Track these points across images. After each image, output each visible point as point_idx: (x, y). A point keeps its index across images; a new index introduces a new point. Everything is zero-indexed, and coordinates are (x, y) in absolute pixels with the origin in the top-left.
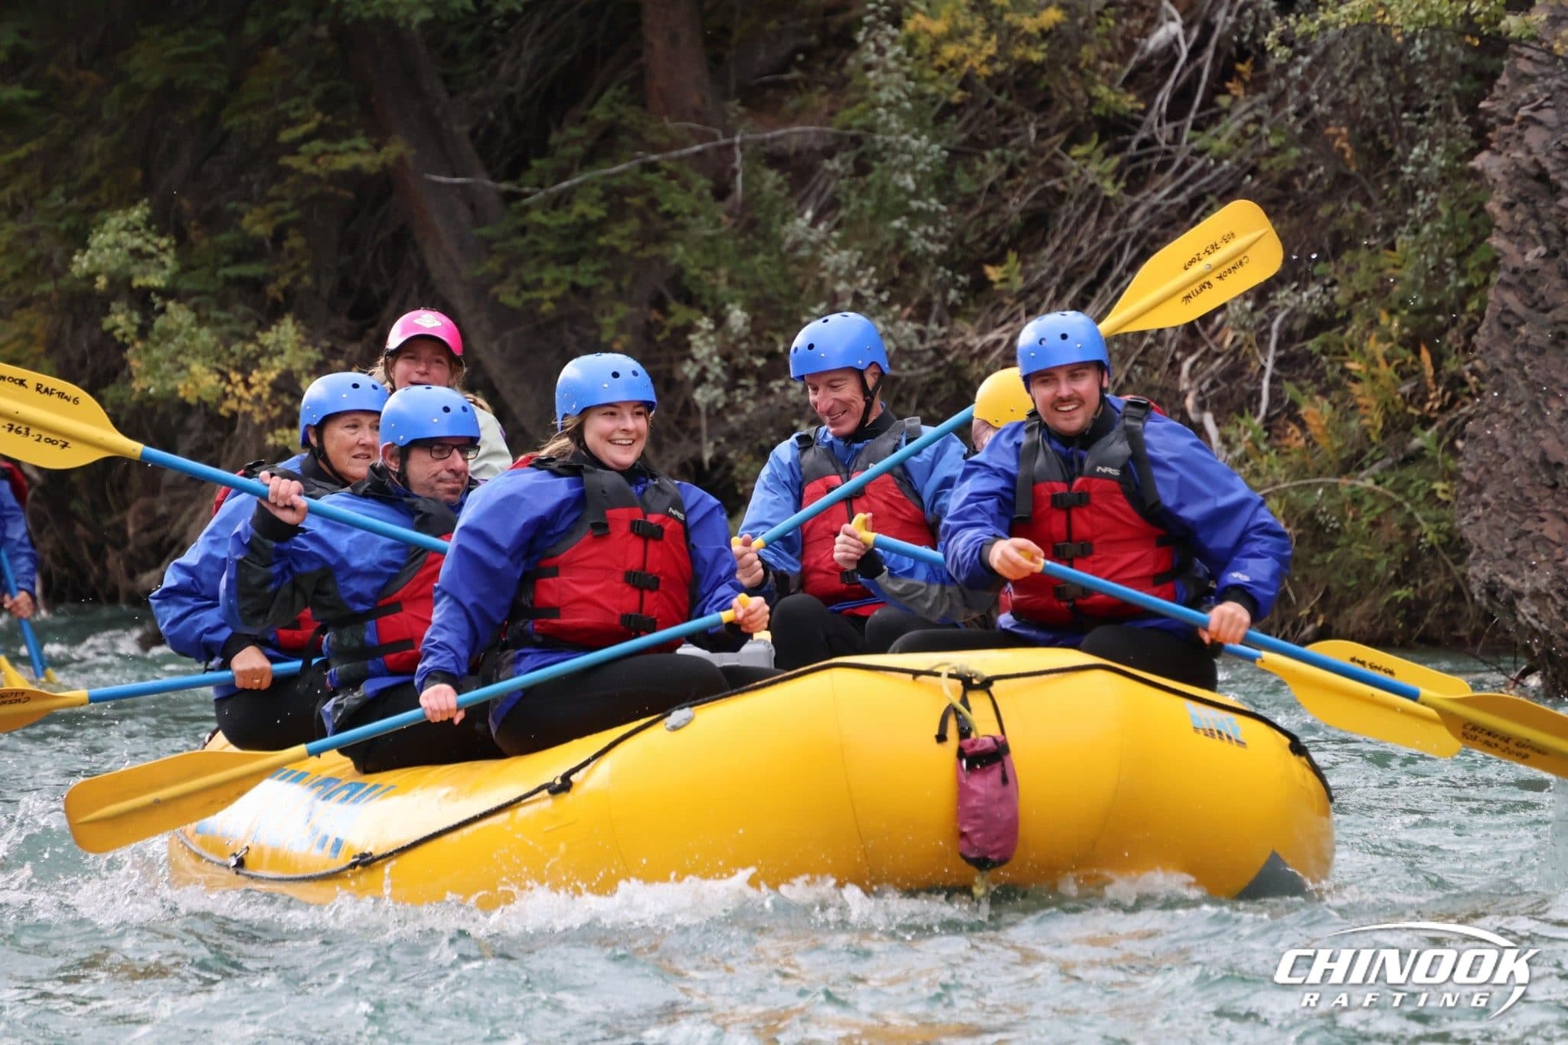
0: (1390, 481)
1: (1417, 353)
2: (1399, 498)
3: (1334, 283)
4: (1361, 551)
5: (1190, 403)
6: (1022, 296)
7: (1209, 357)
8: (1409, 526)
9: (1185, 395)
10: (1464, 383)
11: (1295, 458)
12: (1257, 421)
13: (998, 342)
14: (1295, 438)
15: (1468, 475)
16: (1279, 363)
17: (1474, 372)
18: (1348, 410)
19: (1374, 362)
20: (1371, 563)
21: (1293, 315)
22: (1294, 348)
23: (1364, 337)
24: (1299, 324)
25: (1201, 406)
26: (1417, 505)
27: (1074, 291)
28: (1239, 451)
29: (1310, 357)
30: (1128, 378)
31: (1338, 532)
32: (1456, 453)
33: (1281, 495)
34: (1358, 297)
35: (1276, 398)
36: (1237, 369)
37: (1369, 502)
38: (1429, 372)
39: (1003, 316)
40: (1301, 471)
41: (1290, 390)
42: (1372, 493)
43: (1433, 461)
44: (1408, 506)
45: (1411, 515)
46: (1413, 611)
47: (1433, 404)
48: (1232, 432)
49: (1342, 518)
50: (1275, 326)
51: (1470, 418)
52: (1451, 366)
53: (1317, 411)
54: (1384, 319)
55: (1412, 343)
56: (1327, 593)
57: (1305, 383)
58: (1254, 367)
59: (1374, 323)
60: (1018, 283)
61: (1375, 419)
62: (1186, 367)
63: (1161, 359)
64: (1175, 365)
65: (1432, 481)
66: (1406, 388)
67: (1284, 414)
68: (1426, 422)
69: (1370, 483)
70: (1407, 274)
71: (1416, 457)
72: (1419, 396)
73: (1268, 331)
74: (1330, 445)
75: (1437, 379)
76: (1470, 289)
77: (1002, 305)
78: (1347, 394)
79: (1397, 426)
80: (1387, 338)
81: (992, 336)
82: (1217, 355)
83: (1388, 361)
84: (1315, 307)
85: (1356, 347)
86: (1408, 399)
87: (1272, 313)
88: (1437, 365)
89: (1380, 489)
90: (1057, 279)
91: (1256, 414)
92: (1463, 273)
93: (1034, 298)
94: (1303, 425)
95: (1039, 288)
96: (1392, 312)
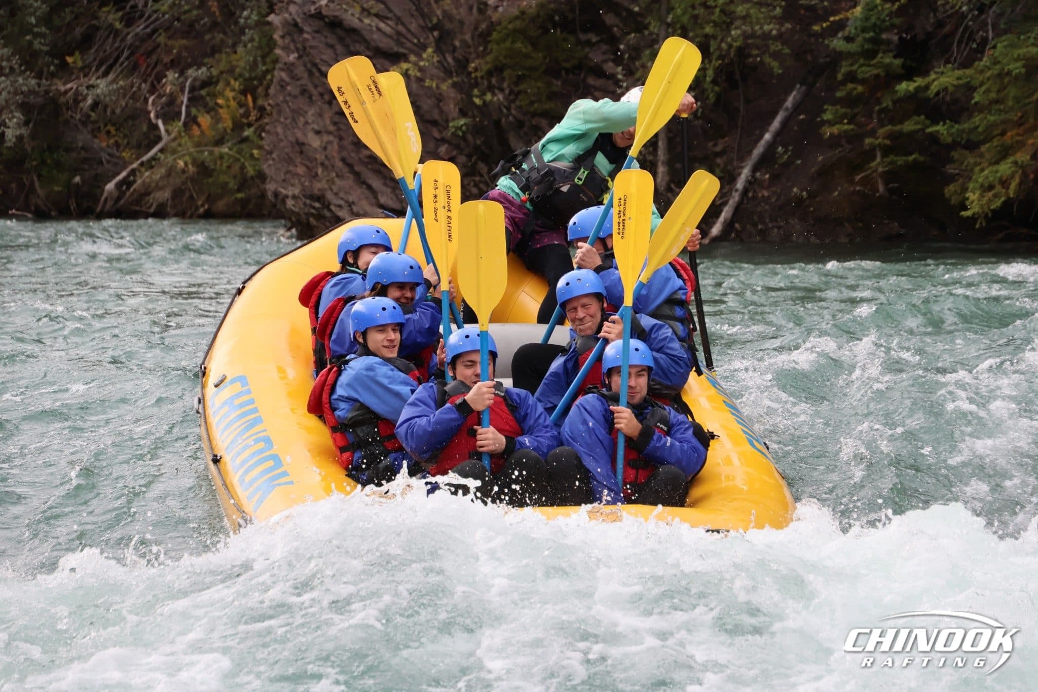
0: (235, 149)
1: (246, 96)
2: (239, 156)
3: (212, 67)
4: (223, 178)
5: (152, 115)
6: (82, 69)
7: (160, 96)
8: (243, 168)
9: (150, 112)
10: (265, 109)
11: (196, 139)
12: (181, 124)
13: (71, 88)
14: (196, 131)
15: (267, 148)
16: (189, 100)
17: (269, 105)
18: (217, 119)
19: (228, 100)
20: (227, 183)
21: (195, 80)
22: (196, 93)
23: (224, 90)
24: (197, 84)
25: (157, 117)
26: (246, 159)
27: (104, 68)
28: (173, 136)
29: (202, 97)
30: (126, 105)
31: (214, 170)
32: (262, 138)
33: (190, 154)
34: (222, 73)
35: (188, 113)
36: (172, 100)
37: (226, 158)
38: (251, 104)
39: (73, 77)
40: (198, 145)
41: (194, 111)
42: (228, 154)
43: (252, 141)
44: (242, 160)
45: (243, 164)
46: (244, 203)
47: (252, 118)
48: (170, 128)
49: (215, 164)
50: (188, 84)
51: (267, 124)
52: (260, 102)
53: (205, 120)
54: (232, 82)
55: (244, 92)
56: (209, 196)
57: (200, 108)
58: (179, 101)
59: (228, 84)
60: (80, 64)
61: (229, 124)
62: (150, 101)
63: (140, 97)
64: (146, 100)
65: (252, 149)
66: (242, 111)
67: (192, 121)
68: (250, 125)
69: (226, 150)
70: (242, 64)
71: (246, 140)
72: (247, 115)
73: (185, 86)
74: (210, 133)
75: (254, 108)
76: (267, 71)
77: (73, 73)
78: (217, 112)
79: (238, 126)
80: (233, 90)
81: (69, 86)
82: (164, 96)
83: (234, 99)
84: (204, 77)
85: (221, 94)
86: (243, 116)
87: (186, 80)
88: (254, 101)
89: (231, 153)
90: (96, 63)
91: (180, 120)
92: (264, 64)
93: (87, 70)
94: (199, 126)
95: (89, 67)
96: (236, 79)
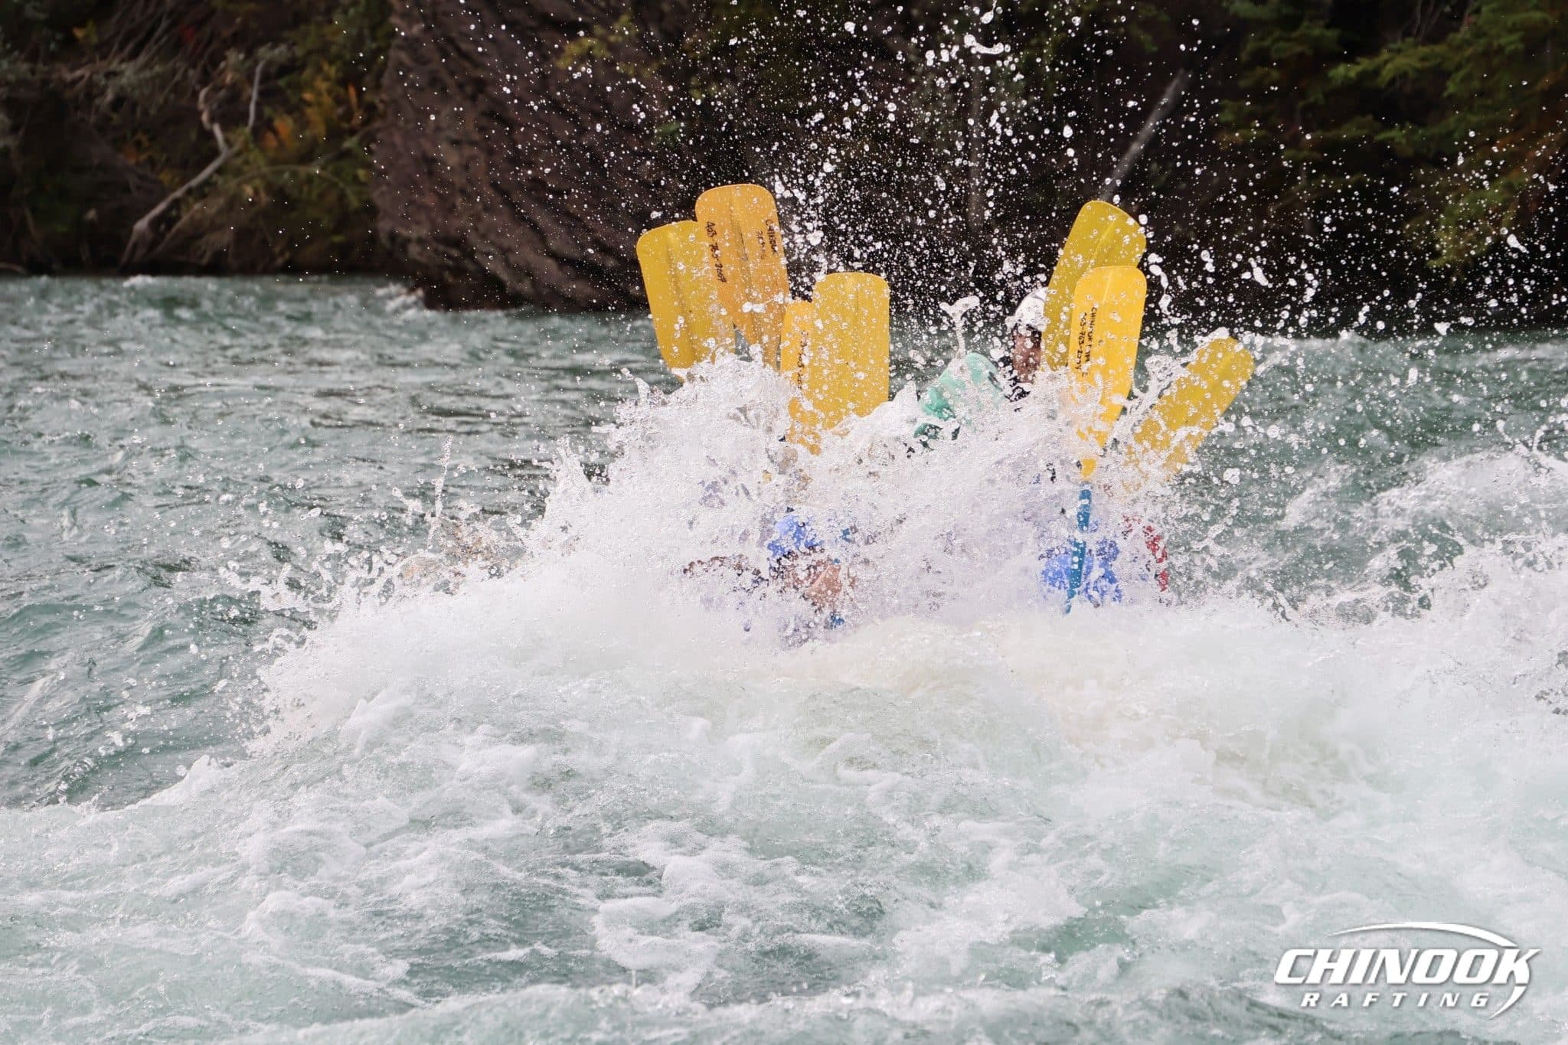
0: (330, 169)
1: (346, 88)
2: (336, 179)
3: (295, 44)
4: (312, 212)
5: (205, 117)
6: (97, 48)
7: (216, 89)
8: (342, 197)
9: (202, 112)
10: (375, 108)
11: (271, 154)
12: (248, 130)
13: (82, 77)
14: (271, 141)
16: (261, 93)
17: (383, 101)
18: (303, 124)
19: (320, 94)
20: (318, 221)
21: (269, 63)
22: (271, 84)
23: (314, 79)
24: (273, 69)
25: (212, 120)
26: (346, 184)
27: (130, 46)
28: (236, 148)
29: (280, 90)
30: (166, 102)
31: (298, 200)
32: (371, 152)
33: (263, 177)
34: (310, 53)
35: (259, 115)
36: (235, 95)
37: (317, 182)
38: (354, 100)
39: (85, 60)
40: (273, 162)
41: (267, 111)
42: (319, 177)
43: (356, 157)
44: (341, 185)
45: (343, 191)
46: (344, 250)
47: (357, 121)
48: (232, 137)
49: (301, 191)
50: (258, 70)
51: (379, 130)
52: (368, 97)
53: (285, 124)
54: (326, 67)
55: (343, 83)
56: (291, 238)
57: (277, 106)
58: (245, 96)
59: (320, 70)
60: (94, 40)
61: (321, 130)
62: (202, 95)
63: (186, 89)
64: (195, 94)
65: (356, 168)
66: (340, 111)
67: (265, 125)
68: (352, 132)
69: (317, 170)
70: (340, 39)
71: (347, 154)
72: (348, 116)
73: (254, 73)
74: (292, 145)
75: (359, 107)
76: (380, 50)
77: (83, 54)
78: (303, 114)
79: (336, 134)
80: (327, 79)
81: (78, 73)
82: (222, 88)
83: (329, 93)
84: (283, 59)
85: (309, 85)
86: (342, 118)
87: (256, 63)
88: (359, 96)
89: (324, 174)
90: (120, 38)
91: (246, 124)
92: (374, 39)
93: (105, 49)
94: (275, 132)
95: (108, 44)
96: (331, 63)
